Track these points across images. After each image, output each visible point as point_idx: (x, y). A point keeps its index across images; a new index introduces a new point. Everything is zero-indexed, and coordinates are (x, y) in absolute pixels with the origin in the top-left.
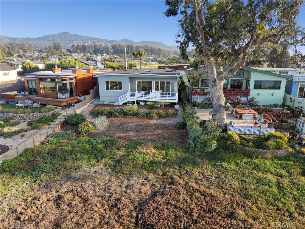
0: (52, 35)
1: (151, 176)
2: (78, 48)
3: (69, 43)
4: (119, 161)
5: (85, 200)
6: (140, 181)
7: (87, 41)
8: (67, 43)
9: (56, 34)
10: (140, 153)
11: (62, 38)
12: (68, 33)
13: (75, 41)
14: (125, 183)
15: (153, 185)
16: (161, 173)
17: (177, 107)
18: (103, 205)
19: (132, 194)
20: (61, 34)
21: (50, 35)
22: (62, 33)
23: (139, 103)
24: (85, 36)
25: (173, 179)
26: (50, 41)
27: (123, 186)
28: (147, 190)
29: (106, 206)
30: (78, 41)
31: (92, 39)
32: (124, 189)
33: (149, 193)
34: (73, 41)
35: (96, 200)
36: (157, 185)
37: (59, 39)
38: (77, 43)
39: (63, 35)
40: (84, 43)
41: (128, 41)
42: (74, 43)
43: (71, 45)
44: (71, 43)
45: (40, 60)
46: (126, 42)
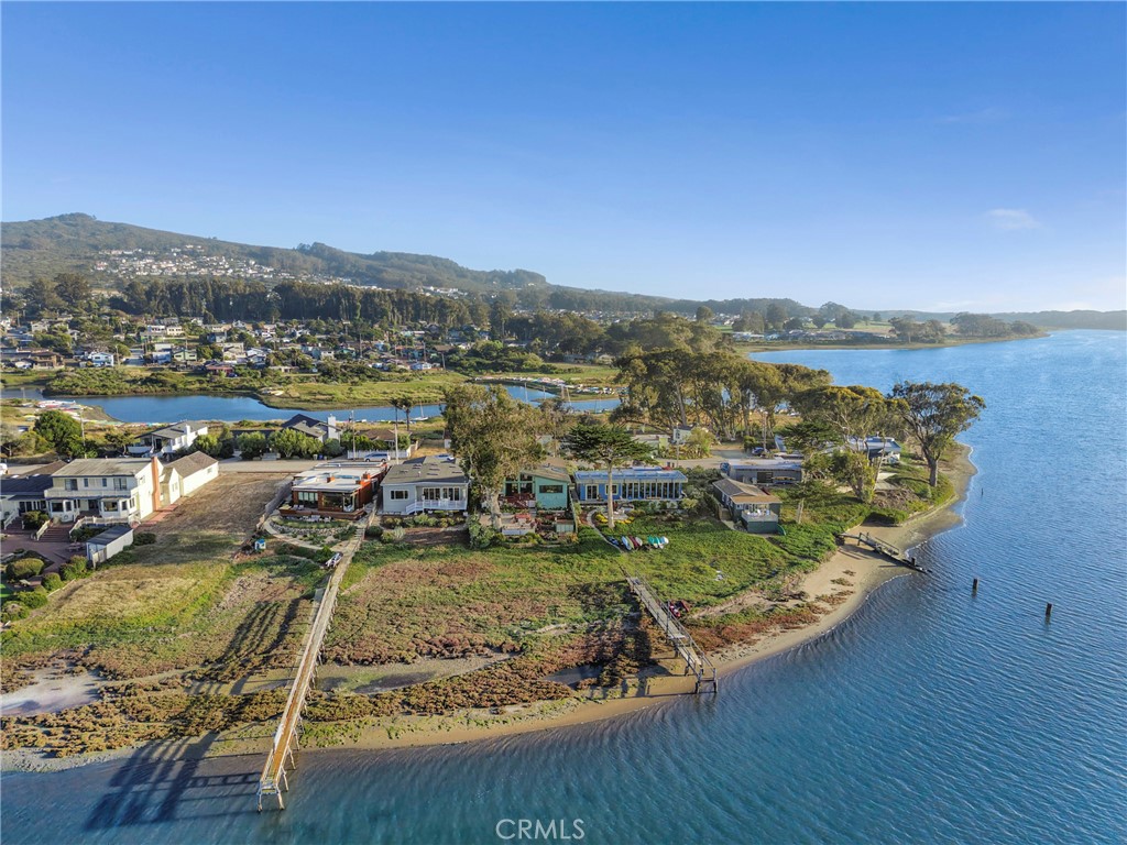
0: (20, 223)
1: (444, 560)
2: (155, 296)
3: (91, 258)
4: (421, 556)
6: (438, 563)
7: (165, 249)
8: (86, 258)
9: (36, 222)
10: (435, 551)
11: (60, 236)
12: (84, 215)
13: (118, 248)
15: (445, 563)
16: (450, 559)
17: (465, 514)
20: (56, 222)
22: (61, 218)
23: (427, 512)
24: (156, 228)
25: (456, 560)
26: (13, 247)
27: (429, 565)
28: (442, 565)
30: (127, 249)
31: (184, 244)
34: (110, 248)
36: (448, 563)
37: (49, 241)
38: (123, 255)
39: (67, 224)
40: (155, 256)
41: (327, 253)
42: (114, 256)
43: (102, 266)
44: (99, 259)
45: (54, 359)
46: (317, 255)
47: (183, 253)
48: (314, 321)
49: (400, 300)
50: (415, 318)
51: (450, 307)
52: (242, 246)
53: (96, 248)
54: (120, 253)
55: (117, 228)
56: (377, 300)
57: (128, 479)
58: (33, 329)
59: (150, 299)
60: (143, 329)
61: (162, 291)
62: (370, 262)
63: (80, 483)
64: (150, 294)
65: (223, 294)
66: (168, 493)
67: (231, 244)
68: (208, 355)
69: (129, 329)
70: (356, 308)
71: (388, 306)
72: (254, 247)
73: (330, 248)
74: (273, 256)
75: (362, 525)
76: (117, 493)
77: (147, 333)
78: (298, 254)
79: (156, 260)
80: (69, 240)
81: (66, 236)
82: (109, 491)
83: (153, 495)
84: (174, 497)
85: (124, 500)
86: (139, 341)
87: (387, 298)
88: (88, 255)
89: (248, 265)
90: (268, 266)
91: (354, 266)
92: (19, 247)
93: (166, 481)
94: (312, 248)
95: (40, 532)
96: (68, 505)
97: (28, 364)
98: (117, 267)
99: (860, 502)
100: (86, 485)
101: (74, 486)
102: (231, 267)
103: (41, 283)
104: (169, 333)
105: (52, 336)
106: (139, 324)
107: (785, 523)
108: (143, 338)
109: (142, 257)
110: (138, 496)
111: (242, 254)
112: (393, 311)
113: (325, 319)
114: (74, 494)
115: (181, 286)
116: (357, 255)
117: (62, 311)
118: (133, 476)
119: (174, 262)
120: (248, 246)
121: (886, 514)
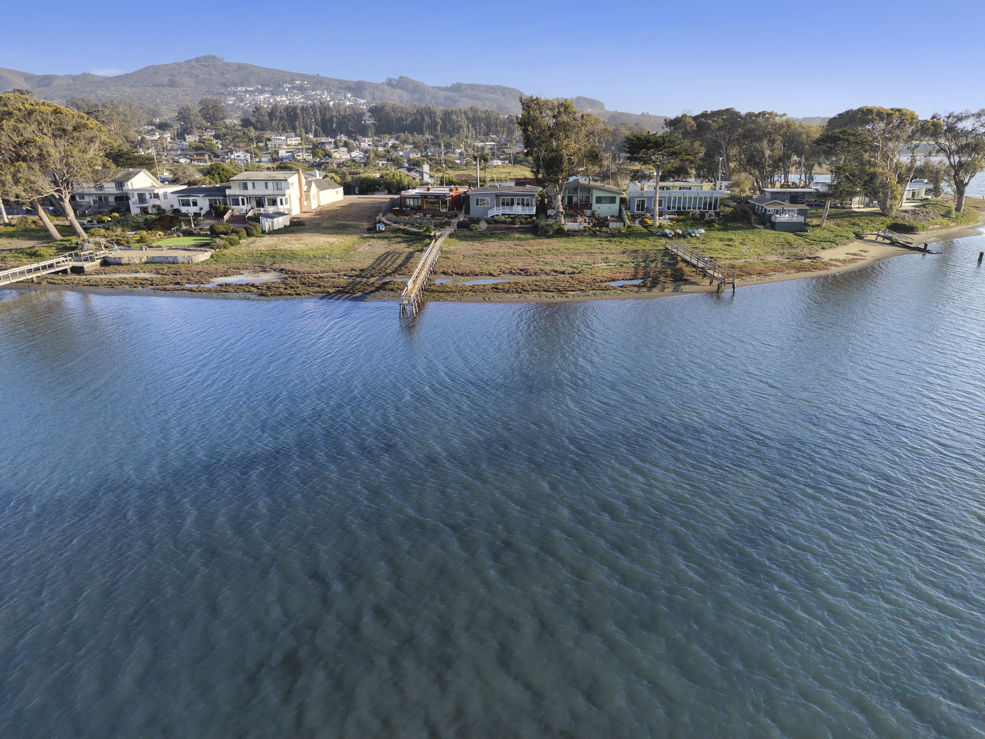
7: (279, 85)
11: (197, 76)
12: (214, 57)
17: (534, 218)
20: (194, 63)
22: (197, 60)
26: (163, 86)
30: (249, 86)
31: (293, 80)
37: (189, 79)
38: (247, 91)
39: (202, 65)
40: (270, 91)
41: (410, 86)
42: (240, 91)
43: (231, 101)
44: (228, 94)
45: (207, 157)
46: (402, 88)
47: (293, 88)
48: (402, 134)
49: (474, 117)
52: (340, 81)
53: (225, 85)
54: (244, 89)
55: (241, 67)
56: (454, 117)
57: (282, 182)
58: (188, 140)
59: (271, 120)
60: (269, 140)
61: (281, 112)
62: (447, 93)
63: (250, 185)
64: (271, 115)
65: (328, 116)
66: (310, 200)
67: (332, 79)
68: (321, 156)
69: (259, 140)
70: (436, 124)
71: (464, 122)
72: (349, 81)
73: (413, 81)
74: (366, 89)
75: (455, 221)
76: (276, 192)
77: (273, 142)
78: (386, 87)
79: (273, 95)
80: (204, 79)
81: (202, 76)
82: (271, 191)
83: (300, 199)
84: (314, 205)
85: (280, 197)
86: (267, 149)
87: (463, 116)
88: (219, 91)
89: (345, 97)
90: (362, 98)
91: (434, 97)
92: (168, 85)
93: (308, 191)
94: (398, 82)
95: (226, 217)
96: (243, 200)
97: (188, 161)
98: (242, 101)
99: (885, 215)
100: (254, 187)
101: (245, 187)
102: (332, 99)
103: (188, 108)
104: (289, 142)
105: (202, 145)
106: (266, 136)
107: (810, 226)
108: (269, 146)
109: (262, 92)
110: (290, 196)
111: (341, 88)
112: (468, 127)
113: (412, 134)
114: (246, 193)
115: (295, 108)
116: (435, 87)
117: (206, 128)
118: (286, 180)
119: (286, 96)
120: (345, 81)
121: (908, 224)
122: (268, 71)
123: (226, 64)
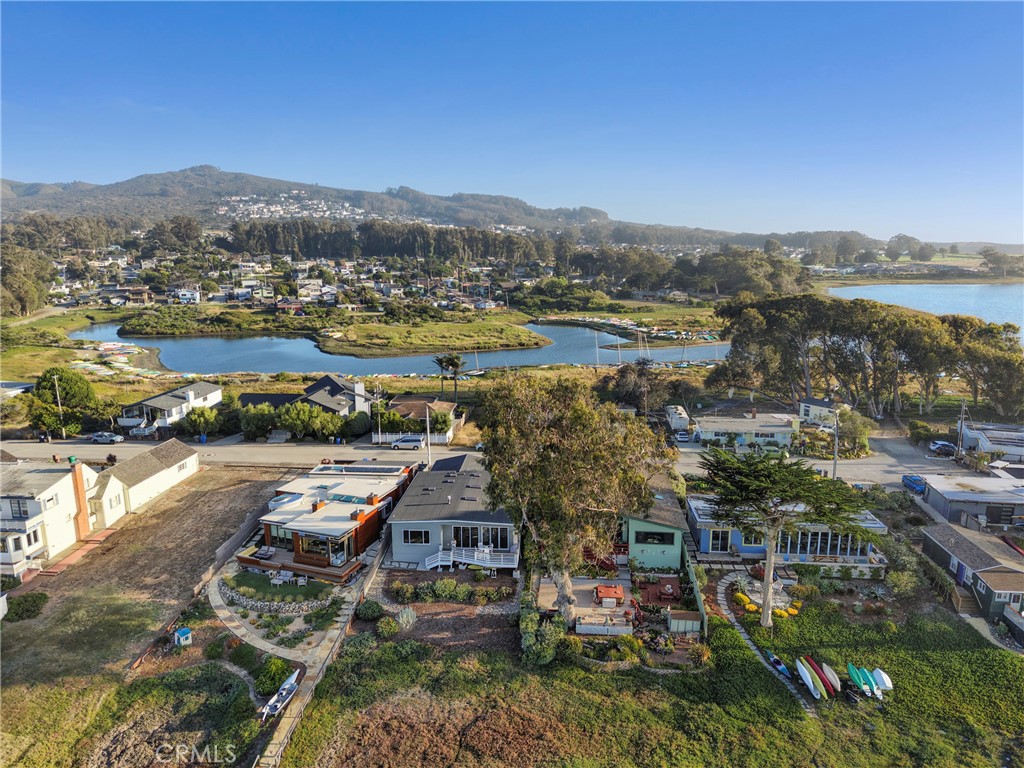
0: (161, 174)
1: (474, 699)
2: (254, 236)
3: (215, 203)
4: (437, 680)
5: (412, 727)
6: (463, 706)
7: (275, 195)
8: (211, 203)
9: (172, 173)
10: (461, 669)
11: (191, 185)
12: (211, 167)
13: (237, 195)
14: (447, 707)
15: (476, 709)
16: (484, 696)
17: (516, 576)
18: (429, 731)
19: (454, 719)
20: (189, 173)
21: (151, 176)
22: (193, 169)
23: (457, 566)
25: (496, 702)
26: (154, 195)
27: (446, 711)
28: (470, 715)
29: (432, 732)
30: (243, 196)
31: (290, 190)
32: (447, 715)
33: (472, 718)
34: (231, 194)
35: (421, 726)
36: (480, 709)
37: (182, 189)
38: (241, 201)
39: (197, 175)
40: (266, 201)
41: (411, 196)
42: (234, 201)
43: (223, 210)
44: (221, 204)
45: (146, 296)
46: (402, 198)
47: (290, 197)
49: (471, 237)
50: (484, 255)
51: (517, 243)
52: (338, 191)
53: (219, 195)
54: (238, 198)
55: (237, 177)
56: (449, 238)
57: (28, 502)
58: (143, 267)
59: (249, 239)
60: (236, 267)
62: (449, 203)
66: (102, 512)
68: (284, 292)
69: (225, 266)
70: (430, 245)
71: (459, 244)
73: (413, 191)
74: (364, 199)
75: (352, 595)
76: (7, 525)
77: (239, 270)
78: (385, 197)
79: (267, 205)
80: (198, 188)
81: (196, 185)
83: (76, 518)
84: (114, 517)
86: (230, 278)
87: (459, 235)
88: (212, 201)
89: (343, 207)
90: (360, 208)
91: (435, 207)
92: (159, 195)
93: (100, 495)
94: (398, 192)
97: (122, 301)
98: (234, 211)
102: (329, 209)
103: (162, 225)
104: (258, 270)
105: (155, 274)
106: (234, 262)
108: (234, 275)
109: (256, 202)
110: (42, 527)
111: (339, 197)
113: (401, 256)
115: (278, 226)
116: (438, 196)
117: (173, 250)
119: (282, 206)
120: (344, 191)
122: (266, 180)
123: (221, 173)
